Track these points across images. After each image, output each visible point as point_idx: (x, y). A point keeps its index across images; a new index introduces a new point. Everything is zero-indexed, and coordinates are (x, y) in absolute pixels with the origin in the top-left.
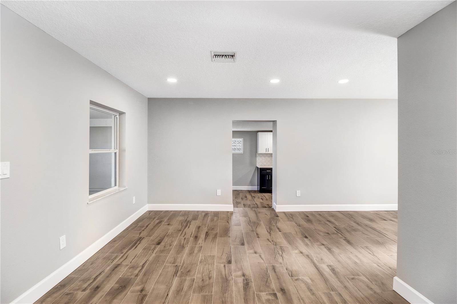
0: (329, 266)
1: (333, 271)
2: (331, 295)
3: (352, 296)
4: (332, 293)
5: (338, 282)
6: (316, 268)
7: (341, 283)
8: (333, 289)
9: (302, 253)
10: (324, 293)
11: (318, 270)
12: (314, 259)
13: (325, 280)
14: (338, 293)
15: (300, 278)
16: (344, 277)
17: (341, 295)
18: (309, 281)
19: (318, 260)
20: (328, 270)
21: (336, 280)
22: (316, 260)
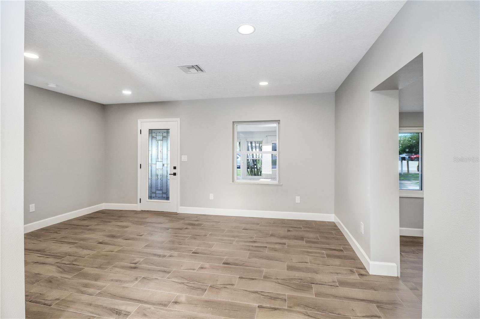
0: (127, 314)
1: (117, 312)
2: (98, 289)
3: (79, 301)
4: (99, 291)
5: (101, 304)
6: (136, 300)
7: (97, 305)
8: (100, 294)
9: (176, 303)
10: (104, 287)
11: (131, 299)
12: (153, 308)
13: (115, 296)
14: (93, 295)
15: (137, 282)
16: (99, 315)
17: (90, 295)
18: (126, 285)
19: (148, 310)
20: (123, 308)
21: (105, 305)
22: (150, 308)
